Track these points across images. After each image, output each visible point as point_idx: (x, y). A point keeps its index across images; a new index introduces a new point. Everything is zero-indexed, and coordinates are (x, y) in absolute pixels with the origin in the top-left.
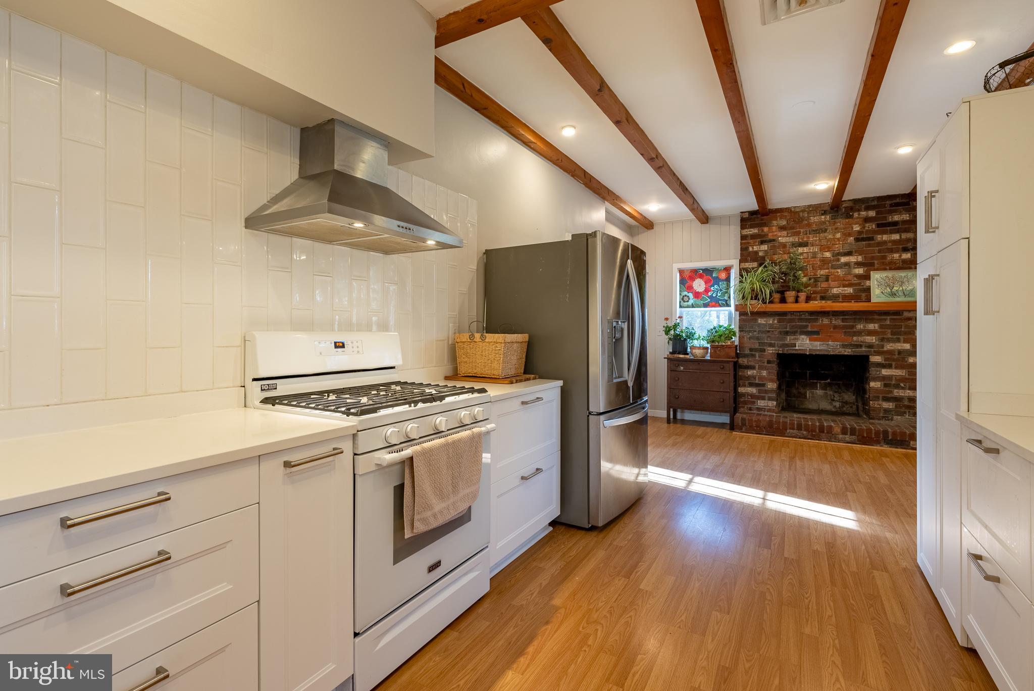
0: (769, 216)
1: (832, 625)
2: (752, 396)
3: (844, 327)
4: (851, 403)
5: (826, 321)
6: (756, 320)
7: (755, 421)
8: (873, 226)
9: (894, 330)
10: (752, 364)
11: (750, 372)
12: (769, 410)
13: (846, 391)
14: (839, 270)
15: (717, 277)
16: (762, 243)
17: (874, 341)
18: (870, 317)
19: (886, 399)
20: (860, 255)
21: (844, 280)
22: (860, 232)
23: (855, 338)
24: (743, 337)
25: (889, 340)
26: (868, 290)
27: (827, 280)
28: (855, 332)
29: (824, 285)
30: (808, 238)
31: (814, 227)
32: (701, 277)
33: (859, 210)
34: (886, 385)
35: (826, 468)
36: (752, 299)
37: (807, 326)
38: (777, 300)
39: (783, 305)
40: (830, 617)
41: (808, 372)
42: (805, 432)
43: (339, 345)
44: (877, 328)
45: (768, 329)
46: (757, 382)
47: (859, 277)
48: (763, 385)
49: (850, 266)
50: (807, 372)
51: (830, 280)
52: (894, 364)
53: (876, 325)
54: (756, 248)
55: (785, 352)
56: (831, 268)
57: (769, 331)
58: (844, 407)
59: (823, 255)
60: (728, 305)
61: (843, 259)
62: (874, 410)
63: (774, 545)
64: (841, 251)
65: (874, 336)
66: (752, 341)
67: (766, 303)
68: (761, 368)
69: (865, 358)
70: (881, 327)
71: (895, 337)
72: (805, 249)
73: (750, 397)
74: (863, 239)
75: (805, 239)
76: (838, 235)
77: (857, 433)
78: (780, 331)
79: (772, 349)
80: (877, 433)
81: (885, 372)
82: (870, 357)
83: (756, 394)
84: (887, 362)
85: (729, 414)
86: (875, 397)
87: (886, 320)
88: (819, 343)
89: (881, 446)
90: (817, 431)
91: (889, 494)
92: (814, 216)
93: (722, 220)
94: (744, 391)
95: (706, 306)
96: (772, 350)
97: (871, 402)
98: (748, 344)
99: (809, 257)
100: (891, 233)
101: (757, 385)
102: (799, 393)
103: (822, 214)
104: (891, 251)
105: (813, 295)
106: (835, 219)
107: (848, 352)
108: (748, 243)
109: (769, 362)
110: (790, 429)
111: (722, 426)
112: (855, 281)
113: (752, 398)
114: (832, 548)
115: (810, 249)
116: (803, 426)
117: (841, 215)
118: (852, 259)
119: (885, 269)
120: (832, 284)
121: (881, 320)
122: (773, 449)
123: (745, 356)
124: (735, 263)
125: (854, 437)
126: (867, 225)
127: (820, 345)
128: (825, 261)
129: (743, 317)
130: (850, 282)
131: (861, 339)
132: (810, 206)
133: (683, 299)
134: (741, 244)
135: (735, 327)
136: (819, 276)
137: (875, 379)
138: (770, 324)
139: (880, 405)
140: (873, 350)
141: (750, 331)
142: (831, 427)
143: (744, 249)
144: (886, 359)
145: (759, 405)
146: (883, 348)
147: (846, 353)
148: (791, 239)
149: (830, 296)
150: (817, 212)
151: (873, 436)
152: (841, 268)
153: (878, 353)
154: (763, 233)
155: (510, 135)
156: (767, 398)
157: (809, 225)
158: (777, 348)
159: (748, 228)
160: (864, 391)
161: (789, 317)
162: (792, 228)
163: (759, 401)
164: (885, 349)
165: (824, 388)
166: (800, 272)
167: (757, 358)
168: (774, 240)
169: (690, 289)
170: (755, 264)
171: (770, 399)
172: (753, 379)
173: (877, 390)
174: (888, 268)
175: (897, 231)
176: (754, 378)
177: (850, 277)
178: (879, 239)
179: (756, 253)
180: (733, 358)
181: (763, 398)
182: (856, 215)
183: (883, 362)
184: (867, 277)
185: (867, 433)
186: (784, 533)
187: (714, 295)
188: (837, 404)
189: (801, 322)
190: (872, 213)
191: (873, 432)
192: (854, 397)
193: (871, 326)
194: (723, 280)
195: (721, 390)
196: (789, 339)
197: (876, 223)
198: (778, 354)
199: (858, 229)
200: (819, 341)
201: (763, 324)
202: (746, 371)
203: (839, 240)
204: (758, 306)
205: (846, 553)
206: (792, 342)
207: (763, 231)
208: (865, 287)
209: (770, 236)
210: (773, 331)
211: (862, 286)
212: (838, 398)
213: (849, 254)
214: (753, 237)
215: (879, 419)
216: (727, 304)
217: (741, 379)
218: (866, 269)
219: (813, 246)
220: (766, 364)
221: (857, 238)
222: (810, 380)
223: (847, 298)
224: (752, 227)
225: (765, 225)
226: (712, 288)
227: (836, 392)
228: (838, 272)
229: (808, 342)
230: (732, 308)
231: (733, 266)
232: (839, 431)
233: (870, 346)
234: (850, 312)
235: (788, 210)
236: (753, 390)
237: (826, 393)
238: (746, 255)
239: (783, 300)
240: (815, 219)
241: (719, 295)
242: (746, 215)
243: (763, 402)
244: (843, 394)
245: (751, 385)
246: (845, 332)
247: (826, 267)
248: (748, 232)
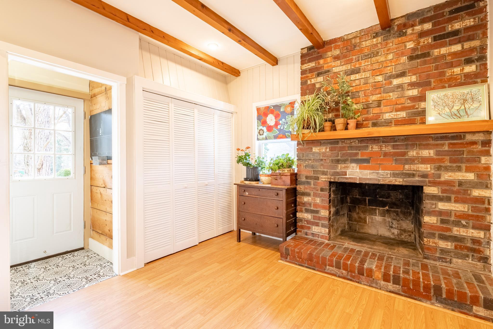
0: (325, 48)
2: (308, 222)
3: (395, 154)
4: (409, 231)
5: (376, 148)
6: (311, 148)
7: (297, 252)
9: (454, 157)
10: (308, 191)
11: (306, 199)
12: (322, 237)
13: (404, 219)
14: (391, 94)
15: (284, 112)
16: (318, 75)
17: (429, 170)
18: (424, 143)
19: (443, 238)
20: (414, 74)
21: (397, 104)
22: (414, 50)
23: (407, 167)
24: (300, 165)
25: (447, 169)
26: (423, 113)
27: (379, 106)
28: (406, 160)
29: (376, 111)
30: (360, 64)
31: (366, 52)
32: (272, 112)
33: (413, 26)
34: (443, 221)
36: (304, 128)
37: (357, 154)
38: (327, 128)
41: (367, 198)
42: (344, 272)
44: (432, 155)
45: (321, 158)
46: (312, 208)
47: (413, 99)
48: (317, 212)
49: (402, 88)
50: (366, 199)
51: (382, 105)
52: (453, 197)
53: (432, 152)
54: (313, 81)
55: (336, 180)
56: (384, 93)
57: (322, 160)
58: (403, 235)
59: (374, 79)
61: (396, 82)
62: (430, 248)
64: (394, 73)
65: (429, 164)
66: (308, 169)
67: (317, 132)
68: (315, 195)
69: (420, 188)
70: (438, 153)
71: (455, 165)
72: (357, 76)
73: (306, 223)
74: (417, 57)
75: (357, 66)
76: (390, 57)
77: (401, 283)
78: (332, 159)
79: (324, 177)
80: (427, 287)
81: (442, 206)
82: (424, 187)
83: (312, 220)
84: (445, 195)
86: (429, 233)
87: (443, 145)
88: (369, 171)
89: (433, 304)
90: (356, 272)
92: (366, 41)
93: (288, 59)
94: (301, 217)
95: (276, 137)
96: (325, 178)
97: (425, 239)
98: (305, 172)
99: (362, 84)
100: (450, 44)
101: (312, 212)
102: (360, 218)
103: (374, 37)
104: (451, 65)
105: (365, 122)
106: (387, 40)
107: (399, 181)
108: (307, 77)
109: (322, 190)
110: (329, 266)
112: (409, 103)
113: (308, 224)
115: (362, 75)
116: (342, 265)
117: (394, 34)
118: (406, 80)
119: (444, 87)
121: (437, 145)
123: (302, 183)
124: (297, 97)
125: (398, 286)
126: (422, 40)
127: (370, 173)
128: (377, 87)
129: (300, 147)
130: (403, 105)
131: (414, 167)
132: (361, 31)
133: (259, 133)
134: (301, 78)
135: (294, 156)
136: (371, 102)
137: (430, 213)
138: (323, 153)
139: (435, 243)
140: (427, 180)
141: (306, 160)
142: (371, 270)
143: (303, 83)
144: (443, 191)
145: (313, 230)
146: (440, 178)
147: (397, 183)
148: (344, 68)
149: (382, 123)
150: (368, 36)
151: (422, 290)
152: (394, 91)
153: (434, 184)
154: (320, 66)
156: (320, 225)
157: (361, 51)
158: (329, 176)
159: (307, 63)
161: (340, 145)
162: (345, 57)
163: (313, 227)
164: (442, 179)
165: (383, 214)
167: (312, 186)
168: (328, 71)
169: (264, 123)
171: (323, 226)
172: (308, 205)
173: (432, 226)
174: (447, 85)
175: (459, 41)
176: (310, 204)
177: (402, 100)
178: (436, 54)
179: (314, 85)
180: (288, 186)
181: (317, 225)
182: (410, 31)
183: (440, 194)
184: (422, 98)
185: (413, 285)
187: (282, 128)
188: (396, 232)
189: (351, 150)
190: (428, 26)
191: (422, 285)
192: (413, 226)
193: (426, 153)
194: (289, 114)
195: (276, 216)
196: (340, 167)
197: (433, 36)
198: (330, 182)
199: (412, 46)
200: (368, 170)
201: (317, 153)
202: (302, 197)
203: (391, 61)
206: (343, 170)
207: (319, 63)
208: (420, 109)
209: (326, 68)
210: (325, 160)
211: (417, 108)
212: (397, 226)
213: (402, 74)
214: (311, 70)
215: (435, 260)
217: (299, 205)
218: (420, 89)
219: (364, 71)
220: (319, 192)
221: (410, 56)
223: (399, 122)
224: (310, 61)
225: (320, 57)
226: (281, 122)
227: (394, 219)
228: (390, 96)
229: (358, 170)
231: (296, 100)
232: (380, 276)
233: (425, 176)
234: (402, 138)
235: (341, 39)
236: (309, 216)
237: (385, 220)
239: (334, 128)
240: (366, 43)
242: (305, 51)
243: (317, 228)
244: (401, 222)
245: (307, 211)
246: (396, 160)
247: (378, 91)
248: (307, 66)
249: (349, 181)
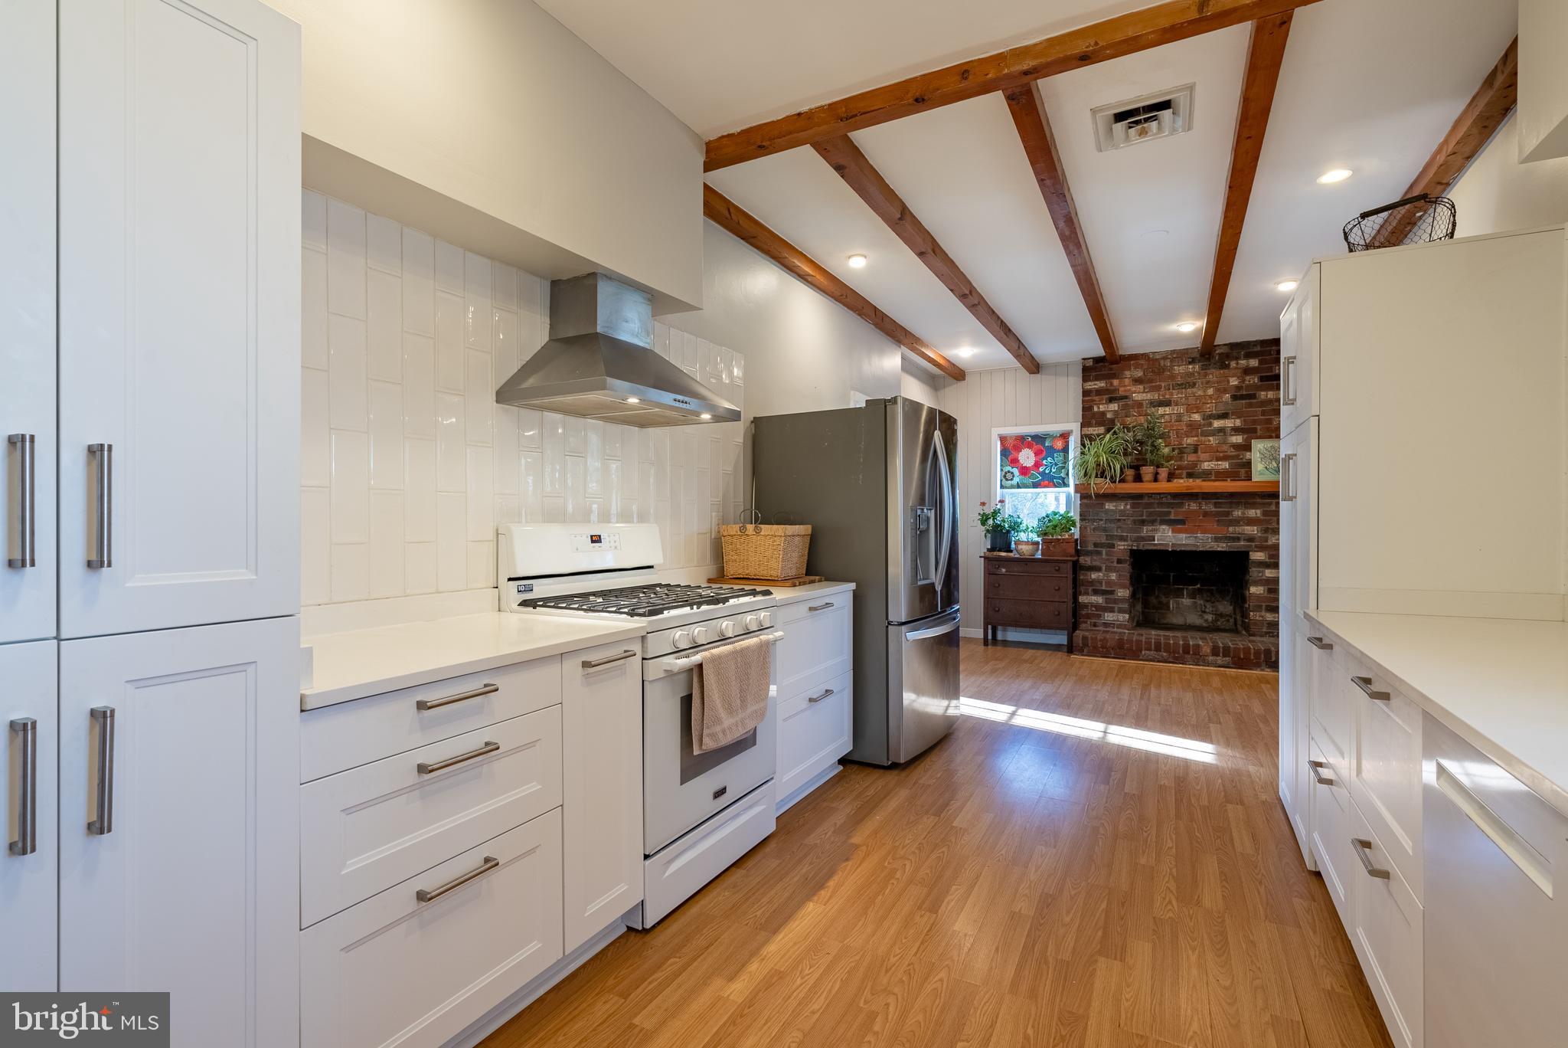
0: (1120, 364)
1: (1171, 856)
2: (1098, 607)
3: (1217, 514)
4: (1227, 615)
5: (1194, 506)
6: (1103, 505)
7: (1101, 640)
8: (1254, 379)
10: (1097, 563)
11: (1094, 576)
12: (1120, 626)
13: (1220, 599)
14: (1211, 438)
15: (1052, 447)
16: (1111, 400)
17: (1256, 532)
18: (1251, 501)
20: (1238, 418)
21: (1218, 451)
22: (1238, 388)
23: (1231, 529)
24: (1086, 528)
26: (1248, 464)
27: (1196, 451)
28: (1231, 521)
29: (1192, 458)
30: (1172, 394)
31: (1179, 380)
32: (1029, 446)
33: (1237, 358)
34: (1270, 591)
35: (1189, 697)
36: (1096, 477)
37: (1169, 513)
38: (1130, 478)
39: (1138, 485)
40: (1170, 848)
41: (1172, 574)
42: (1165, 654)
43: (596, 539)
44: (1259, 515)
45: (1118, 517)
46: (1104, 588)
47: (1236, 447)
48: (1112, 592)
49: (1225, 432)
50: (1170, 576)
51: (1199, 451)
53: (1258, 511)
54: (1102, 408)
55: (1141, 548)
56: (1202, 435)
57: (1119, 520)
58: (1218, 620)
59: (1190, 417)
60: (1066, 485)
61: (1217, 424)
62: (1255, 624)
63: (1114, 780)
64: (1214, 412)
65: (1255, 526)
66: (1097, 533)
67: (1115, 482)
68: (1109, 569)
69: (1244, 556)
70: (1265, 513)
72: (1168, 410)
73: (1094, 609)
74: (1242, 397)
75: (1167, 396)
76: (1210, 391)
77: (1232, 654)
78: (1134, 520)
79: (1123, 543)
80: (1257, 653)
81: (1269, 573)
82: (1251, 553)
83: (1103, 605)
84: (1272, 561)
85: (1066, 632)
86: (1255, 606)
87: (1271, 504)
88: (1184, 535)
89: (1263, 670)
90: (1181, 652)
91: (1261, 725)
92: (1179, 366)
93: (1059, 368)
94: (1086, 601)
95: (1036, 485)
96: (1124, 545)
97: (1251, 613)
98: (1093, 538)
99: (1173, 421)
101: (1104, 593)
102: (1160, 603)
103: (1190, 363)
105: (1177, 472)
106: (1205, 369)
107: (1222, 547)
108: (1093, 401)
109: (1119, 561)
110: (1146, 649)
111: (1057, 648)
112: (1232, 452)
113: (1096, 611)
114: (1182, 782)
115: (1173, 409)
116: (1162, 646)
117: (1215, 364)
118: (1228, 423)
119: (1270, 437)
120: (1202, 456)
121: (1264, 504)
122: (1122, 675)
123: (1088, 553)
124: (1074, 427)
125: (1227, 659)
126: (1248, 378)
127: (1186, 538)
128: (1193, 427)
129: (1085, 501)
130: (1226, 454)
131: (1239, 529)
132: (1173, 352)
133: (1005, 476)
134: (1083, 401)
135: (1074, 514)
136: (1185, 446)
137: (1256, 583)
138: (1121, 511)
139: (1262, 617)
140: (1253, 544)
141: (1094, 521)
142: (1198, 646)
143: (1086, 409)
144: (1271, 557)
145: (1106, 618)
146: (1267, 542)
147: (1219, 549)
148: (1149, 396)
149: (1199, 473)
150: (1182, 360)
151: (1252, 658)
152: (1214, 435)
153: (1261, 548)
154: (1112, 388)
155: (781, 267)
156: (1116, 609)
157: (1173, 377)
158: (1130, 543)
159: (1093, 381)
160: (1244, 599)
161: (1145, 500)
162: (1150, 381)
163: (1106, 614)
164: (1270, 543)
165: (1192, 596)
166: (1160, 440)
167: (1104, 557)
168: (1126, 397)
169: (1014, 462)
170: (1101, 430)
171: (1121, 611)
172: (1098, 584)
173: (1258, 597)
174: (1274, 435)
176: (1100, 582)
177: (1225, 448)
178: (1263, 397)
179: (1103, 414)
180: (1071, 556)
181: (1112, 610)
182: (1233, 364)
183: (1267, 560)
184: (1248, 448)
185: (1244, 653)
186: (1127, 769)
187: (1047, 472)
188: (1210, 617)
189: (1162, 507)
190: (1254, 363)
191: (1252, 651)
192: (1232, 607)
193: (1252, 513)
194: (1059, 451)
195: (1057, 599)
196: (1145, 531)
197: (1259, 375)
198: (1132, 551)
199: (1236, 383)
200: (1185, 533)
201: (1112, 510)
202: (1089, 573)
203: (1211, 397)
204: (1104, 485)
205: (1199, 787)
206: (1150, 534)
207: (1111, 384)
208: (1244, 460)
209: (1122, 392)
210: (1124, 520)
211: (1242, 459)
212: (1211, 609)
213: (1224, 416)
214: (1099, 392)
215: (1261, 636)
216: (1064, 482)
217: (1083, 585)
218: (1245, 436)
219: (1177, 405)
220: (1115, 564)
221: (1234, 395)
222: (1174, 585)
223: (1221, 475)
224: (1097, 379)
225: (1114, 376)
226: (1044, 462)
227: (1208, 601)
228: (1209, 441)
229: (1170, 534)
230: (1071, 489)
231: (1072, 431)
232: (1209, 651)
233: (1251, 539)
234: (1225, 494)
235: (1144, 356)
236: (1099, 600)
237: (1195, 603)
238: (1089, 417)
239: (1138, 478)
240: (1180, 369)
241: (1053, 470)
242: (1090, 363)
243: (1111, 614)
244: (1217, 604)
245: (1096, 592)
246: (1218, 521)
247: (1194, 433)
248: (1092, 385)
249: (1158, 548)
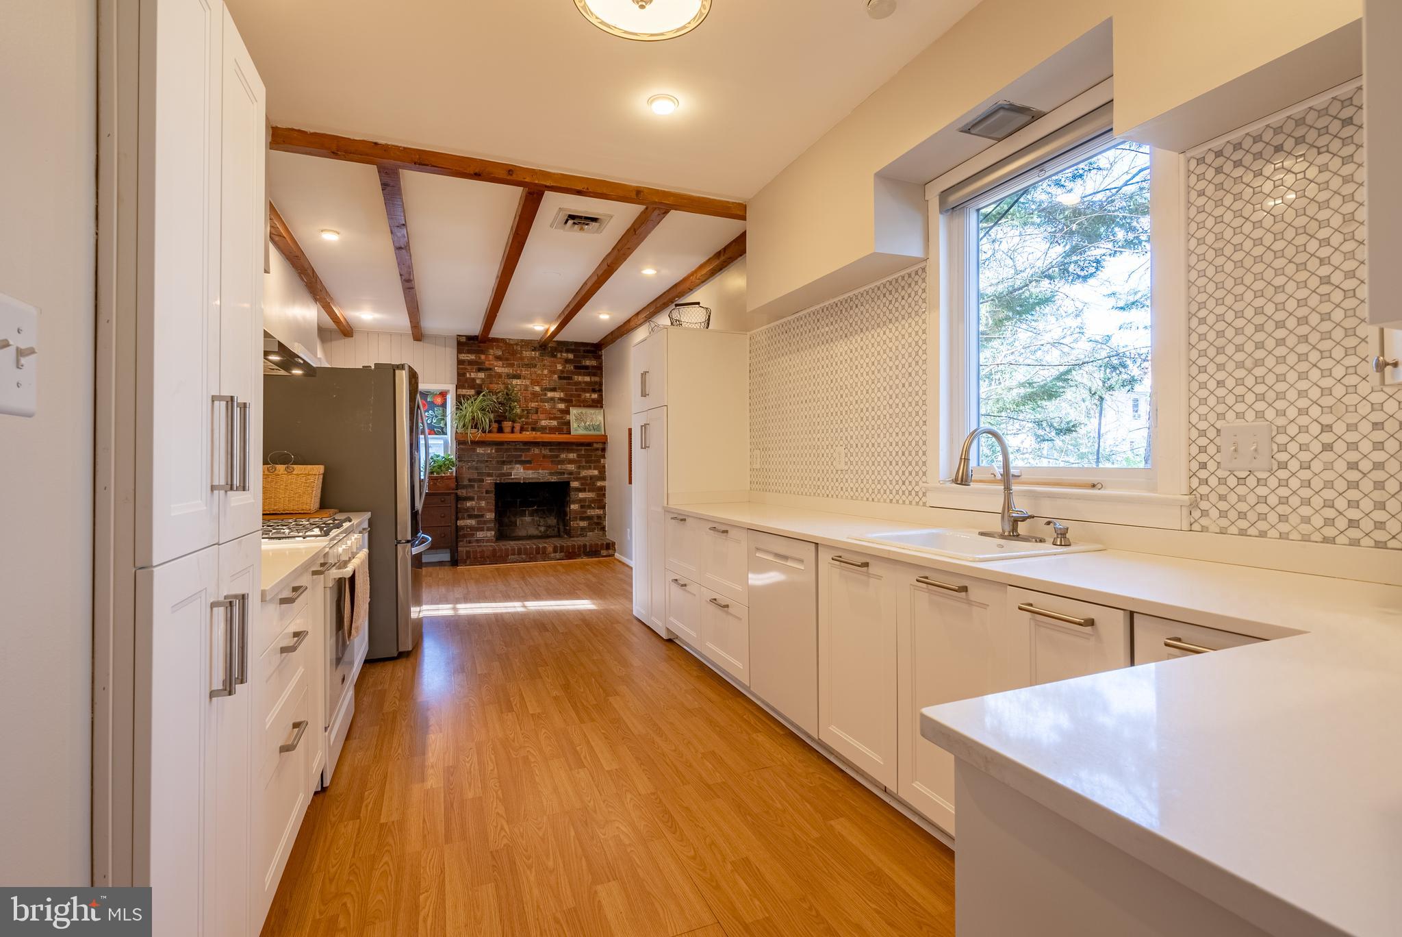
0: (488, 344)
2: (472, 528)
3: (551, 456)
4: (554, 526)
5: (537, 451)
6: (474, 450)
7: (480, 552)
8: (570, 367)
9: (587, 459)
10: (471, 494)
11: (469, 504)
12: (488, 541)
13: (549, 516)
14: (546, 404)
15: (433, 402)
16: (480, 370)
17: (573, 469)
18: (570, 448)
19: (582, 519)
20: (562, 392)
21: (550, 414)
22: (562, 371)
23: (559, 467)
24: (462, 467)
25: (584, 468)
26: (568, 423)
27: (537, 413)
28: (559, 461)
29: (535, 417)
30: (521, 371)
31: (526, 361)
33: (561, 352)
34: (582, 507)
35: (552, 579)
36: (472, 428)
37: (521, 455)
38: (495, 430)
39: (500, 435)
41: (518, 500)
42: (525, 556)
44: (575, 457)
45: (486, 459)
46: (476, 513)
47: (562, 411)
48: (482, 516)
49: (554, 401)
51: (539, 412)
52: (587, 487)
53: (575, 455)
54: (473, 375)
55: (502, 481)
56: (541, 402)
57: (487, 461)
58: (548, 530)
59: (533, 388)
60: (443, 432)
61: (550, 394)
62: (574, 530)
64: (548, 386)
65: (573, 464)
66: (471, 471)
67: (485, 432)
68: (480, 499)
69: (568, 483)
70: (579, 456)
71: (588, 465)
72: (519, 382)
73: (469, 530)
74: (564, 378)
75: (518, 372)
76: (545, 372)
77: (564, 551)
78: (498, 461)
79: (490, 478)
80: (579, 547)
81: (581, 495)
82: (571, 482)
83: (476, 526)
84: (583, 487)
85: (448, 551)
86: (574, 518)
87: (581, 450)
88: (531, 471)
89: (582, 558)
90: (535, 553)
91: (601, 587)
92: (526, 351)
93: (437, 339)
94: (464, 525)
96: (490, 480)
97: (571, 523)
98: (467, 474)
99: (522, 389)
100: (584, 375)
101: (476, 517)
102: (511, 521)
103: (533, 350)
104: (585, 391)
105: (525, 426)
106: (543, 357)
107: (554, 479)
108: (466, 369)
109: (487, 492)
110: (512, 555)
111: (441, 564)
112: (559, 415)
113: (471, 531)
115: (522, 382)
117: (548, 353)
118: (557, 395)
119: (580, 406)
120: (541, 416)
121: (577, 450)
122: (504, 575)
123: (464, 487)
124: (451, 388)
125: (563, 554)
126: (567, 365)
127: (532, 473)
128: (535, 394)
129: (461, 446)
130: (554, 415)
131: (564, 467)
132: (522, 341)
134: (458, 369)
135: (453, 457)
136: (530, 408)
137: (574, 502)
138: (488, 454)
139: (577, 524)
140: (572, 476)
141: (469, 461)
142: (545, 548)
143: (461, 374)
144: (582, 484)
145: (477, 536)
146: (579, 474)
147: (553, 481)
148: (506, 370)
149: (539, 428)
150: (529, 348)
151: (576, 551)
152: (548, 402)
153: (576, 479)
154: (479, 361)
156: (485, 528)
157: (522, 359)
158: (494, 478)
159: (465, 353)
160: (565, 514)
161: (505, 447)
162: (507, 359)
163: (477, 533)
164: (581, 475)
165: (531, 515)
166: (516, 403)
167: (476, 489)
168: (490, 369)
170: (472, 392)
171: (489, 529)
172: (472, 511)
173: (575, 511)
174: (582, 405)
175: (588, 375)
176: (473, 509)
177: (555, 411)
178: (576, 379)
179: (474, 380)
180: (453, 490)
181: (482, 530)
182: (559, 355)
183: (580, 487)
184: (568, 412)
188: (542, 529)
189: (516, 452)
190: (571, 356)
191: (576, 547)
192: (557, 520)
193: (572, 456)
194: (438, 406)
195: (443, 525)
196: (505, 468)
197: (574, 364)
198: (496, 484)
199: (561, 368)
201: (482, 454)
202: (465, 502)
203: (546, 376)
204: (479, 435)
205: (596, 620)
206: (508, 471)
207: (480, 358)
208: (566, 421)
209: (487, 364)
210: (491, 461)
211: (564, 419)
212: (543, 523)
213: (554, 390)
214: (471, 363)
215: (577, 537)
216: (443, 431)
217: (460, 512)
218: (566, 405)
219: (525, 379)
220: (484, 494)
221: (560, 377)
222: (520, 508)
223: (552, 430)
224: (469, 352)
225: (482, 352)
227: (541, 517)
228: (545, 406)
229: (522, 471)
230: (449, 436)
231: (449, 391)
232: (551, 550)
233: (571, 473)
234: (555, 443)
235: (503, 340)
236: (472, 522)
237: (533, 519)
238: (463, 381)
239: (500, 430)
240: (527, 354)
241: (434, 421)
242: (464, 340)
243: (481, 533)
244: (547, 519)
245: (470, 517)
246: (552, 461)
247: (535, 400)
248: (463, 357)
249: (514, 481)
